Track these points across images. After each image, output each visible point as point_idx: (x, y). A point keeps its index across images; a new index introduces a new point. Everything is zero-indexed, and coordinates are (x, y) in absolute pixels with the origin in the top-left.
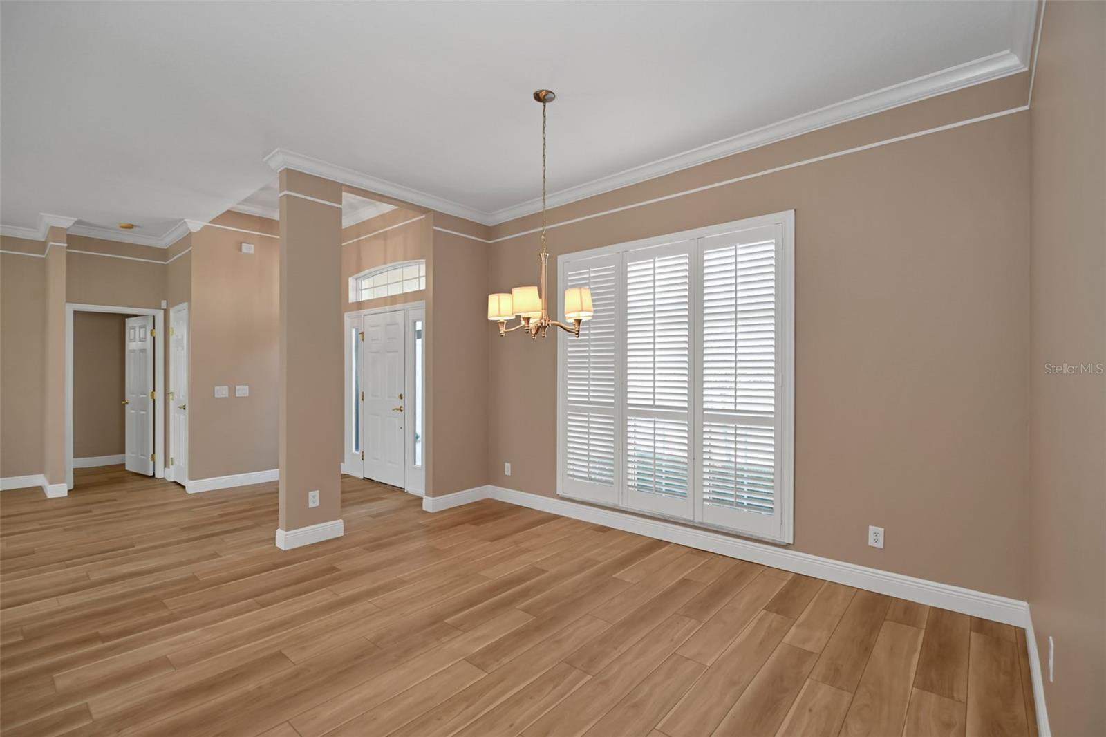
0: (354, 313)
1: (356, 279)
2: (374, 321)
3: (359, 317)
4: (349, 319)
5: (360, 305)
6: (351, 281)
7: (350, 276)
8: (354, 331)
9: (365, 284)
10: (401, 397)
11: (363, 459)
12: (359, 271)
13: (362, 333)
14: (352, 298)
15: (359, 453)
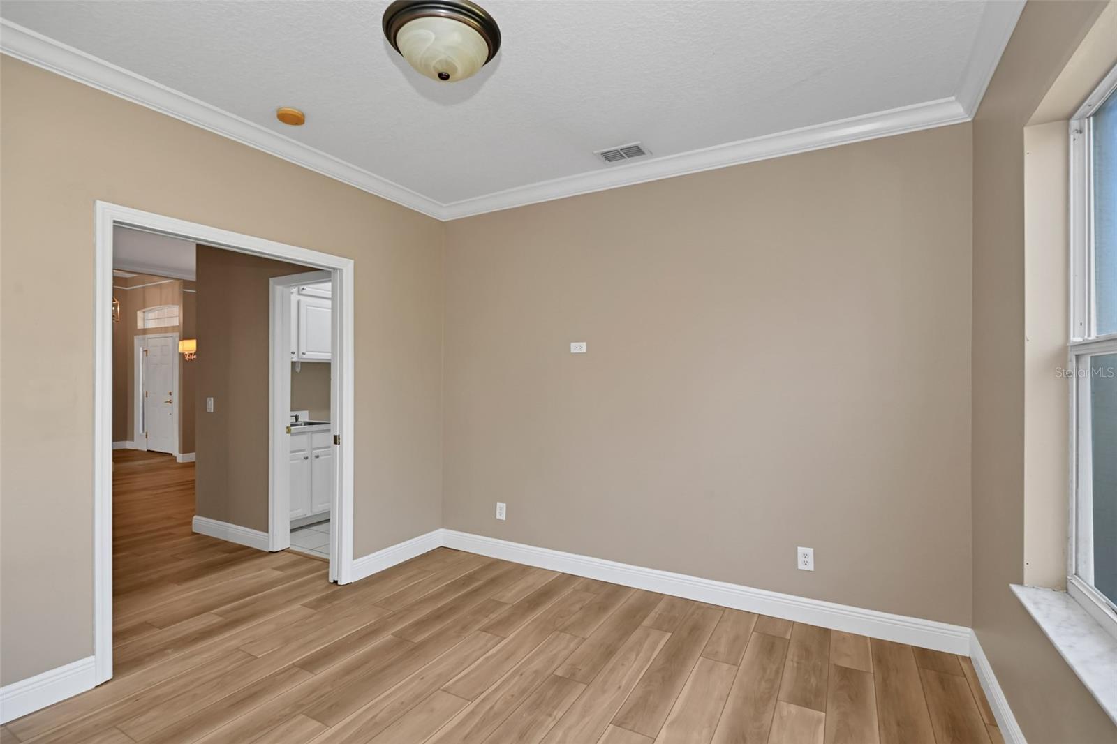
0: (140, 337)
1: (144, 312)
2: (154, 342)
3: (144, 339)
4: (137, 340)
5: (145, 331)
6: (140, 314)
7: (140, 309)
8: (141, 349)
9: (150, 315)
10: (170, 394)
11: (147, 437)
12: (144, 307)
13: (146, 351)
14: (140, 325)
15: (145, 434)
